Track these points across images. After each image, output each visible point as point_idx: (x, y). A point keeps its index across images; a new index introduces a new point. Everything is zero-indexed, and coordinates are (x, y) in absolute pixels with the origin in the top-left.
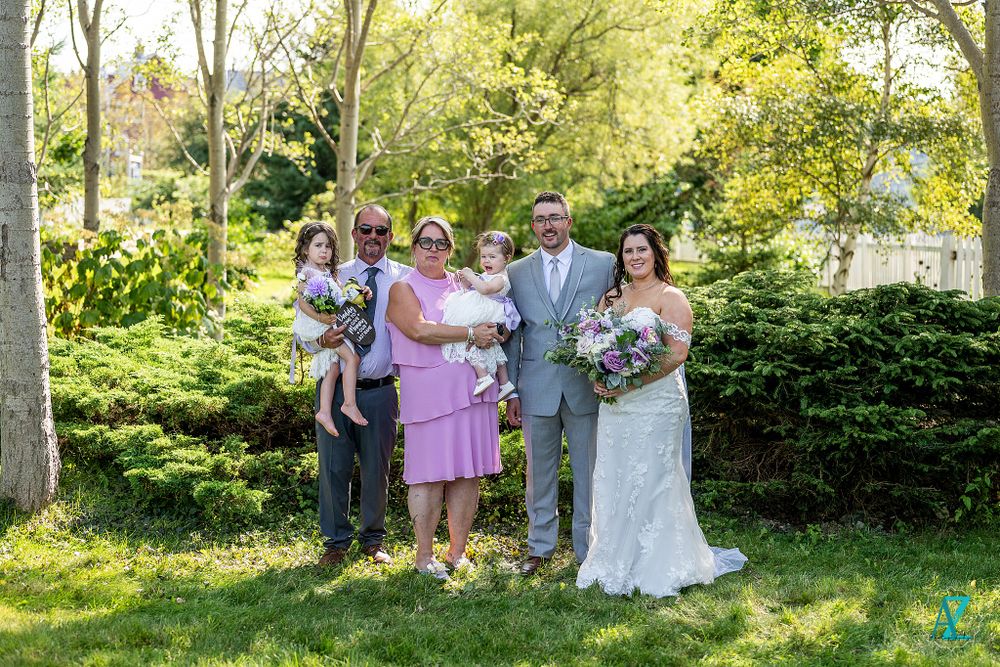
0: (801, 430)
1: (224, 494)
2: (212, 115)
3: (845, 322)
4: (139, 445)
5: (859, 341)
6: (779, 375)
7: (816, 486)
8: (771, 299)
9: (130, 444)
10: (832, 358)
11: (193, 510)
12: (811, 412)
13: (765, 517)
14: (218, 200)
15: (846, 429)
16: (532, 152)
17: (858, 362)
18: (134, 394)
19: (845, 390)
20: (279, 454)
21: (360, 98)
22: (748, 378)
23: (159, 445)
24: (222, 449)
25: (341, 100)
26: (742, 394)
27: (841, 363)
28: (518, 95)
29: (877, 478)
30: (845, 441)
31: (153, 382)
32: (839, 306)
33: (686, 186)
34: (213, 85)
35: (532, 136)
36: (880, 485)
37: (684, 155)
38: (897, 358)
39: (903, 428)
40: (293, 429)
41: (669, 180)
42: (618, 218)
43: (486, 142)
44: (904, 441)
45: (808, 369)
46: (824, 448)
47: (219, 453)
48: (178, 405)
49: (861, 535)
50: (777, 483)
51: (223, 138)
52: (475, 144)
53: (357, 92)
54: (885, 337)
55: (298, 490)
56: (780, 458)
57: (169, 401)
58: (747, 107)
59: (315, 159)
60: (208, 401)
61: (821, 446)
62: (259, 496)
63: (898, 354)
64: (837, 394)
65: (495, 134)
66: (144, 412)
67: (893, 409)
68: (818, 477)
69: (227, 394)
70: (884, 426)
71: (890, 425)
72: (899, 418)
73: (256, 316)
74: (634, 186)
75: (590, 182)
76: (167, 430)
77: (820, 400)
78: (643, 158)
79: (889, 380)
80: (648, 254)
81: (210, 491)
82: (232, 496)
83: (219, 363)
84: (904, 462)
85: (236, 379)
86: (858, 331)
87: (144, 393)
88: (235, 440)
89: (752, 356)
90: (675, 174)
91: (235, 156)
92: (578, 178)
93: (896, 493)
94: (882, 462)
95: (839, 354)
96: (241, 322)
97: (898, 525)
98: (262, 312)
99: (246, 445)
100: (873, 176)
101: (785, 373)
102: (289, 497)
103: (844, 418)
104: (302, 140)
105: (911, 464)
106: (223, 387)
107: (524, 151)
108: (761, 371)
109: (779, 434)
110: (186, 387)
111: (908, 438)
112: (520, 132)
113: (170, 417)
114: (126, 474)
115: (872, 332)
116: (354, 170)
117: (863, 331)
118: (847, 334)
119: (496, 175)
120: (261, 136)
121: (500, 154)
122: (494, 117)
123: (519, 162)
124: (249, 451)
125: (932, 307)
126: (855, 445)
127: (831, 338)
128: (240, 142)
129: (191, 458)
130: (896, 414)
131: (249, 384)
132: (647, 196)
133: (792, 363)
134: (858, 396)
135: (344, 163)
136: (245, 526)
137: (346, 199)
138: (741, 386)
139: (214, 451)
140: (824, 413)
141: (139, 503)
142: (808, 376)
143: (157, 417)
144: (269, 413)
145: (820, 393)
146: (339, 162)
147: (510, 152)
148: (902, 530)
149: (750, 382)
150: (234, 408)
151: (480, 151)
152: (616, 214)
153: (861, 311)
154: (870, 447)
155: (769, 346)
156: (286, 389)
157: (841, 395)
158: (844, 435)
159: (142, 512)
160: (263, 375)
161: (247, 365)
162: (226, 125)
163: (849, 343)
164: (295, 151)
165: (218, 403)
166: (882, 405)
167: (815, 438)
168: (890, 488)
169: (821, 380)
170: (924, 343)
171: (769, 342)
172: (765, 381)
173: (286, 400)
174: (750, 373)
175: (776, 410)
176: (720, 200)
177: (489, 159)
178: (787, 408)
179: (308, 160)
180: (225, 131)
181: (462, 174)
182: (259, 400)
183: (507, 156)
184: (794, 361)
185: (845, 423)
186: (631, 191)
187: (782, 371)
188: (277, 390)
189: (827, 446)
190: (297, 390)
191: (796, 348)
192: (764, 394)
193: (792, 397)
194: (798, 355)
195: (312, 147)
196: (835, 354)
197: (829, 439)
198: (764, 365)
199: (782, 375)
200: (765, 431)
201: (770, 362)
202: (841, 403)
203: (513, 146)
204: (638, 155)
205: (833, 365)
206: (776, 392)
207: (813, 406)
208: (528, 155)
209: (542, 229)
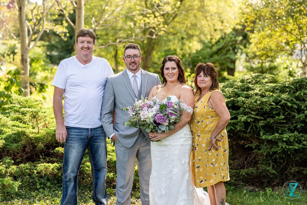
0: (262, 145)
2: (20, 14)
3: (279, 96)
5: (286, 104)
6: (249, 121)
7: (269, 170)
8: (247, 87)
10: (274, 113)
12: (264, 137)
13: (249, 185)
14: (24, 52)
15: (280, 144)
16: (162, 26)
17: (286, 114)
19: (281, 127)
20: (27, 165)
21: (84, 5)
22: (236, 123)
24: (1, 163)
25: (75, 5)
26: (233, 130)
27: (278, 115)
29: (297, 165)
30: (280, 150)
32: (277, 89)
33: (240, 38)
34: (20, 2)
35: (161, 18)
36: (297, 169)
37: (237, 24)
39: (305, 143)
40: (36, 154)
41: (231, 36)
42: (210, 54)
43: (141, 21)
45: (262, 118)
50: (251, 170)
51: (26, 25)
52: (136, 23)
53: (83, 2)
54: (298, 102)
55: (37, 181)
56: (254, 158)
59: (69, 32)
61: (270, 153)
62: (17, 184)
63: (303, 110)
64: (277, 128)
65: (145, 18)
67: (301, 134)
68: (270, 167)
69: (5, 139)
70: (297, 142)
71: (299, 142)
72: (303, 138)
73: (21, 104)
74: (215, 39)
75: (195, 38)
77: (270, 131)
78: (219, 26)
79: (300, 122)
80: (176, 71)
83: (3, 125)
85: (9, 132)
86: (285, 100)
88: (8, 160)
89: (238, 113)
90: (234, 33)
91: (31, 32)
92: (190, 37)
95: (277, 110)
98: (24, 102)
99: (13, 161)
102: (33, 184)
104: (62, 24)
106: (4, 136)
108: (241, 120)
109: (252, 147)
112: (155, 17)
115: (292, 100)
117: (287, 101)
118: (280, 101)
119: (146, 36)
120: (43, 23)
121: (147, 27)
122: (144, 11)
123: (155, 30)
124: (14, 164)
126: (284, 151)
127: (273, 103)
128: (33, 26)
130: (302, 136)
131: (15, 134)
133: (255, 115)
134: (286, 129)
138: (233, 127)
140: (270, 137)
142: (262, 121)
144: (25, 147)
145: (269, 129)
147: (151, 26)
149: (237, 125)
150: (8, 145)
151: (139, 26)
152: (208, 52)
153: (287, 91)
154: (291, 152)
155: (245, 108)
156: (31, 136)
157: (279, 129)
158: (279, 147)
160: (20, 130)
161: (14, 126)
162: (30, 20)
163: (282, 106)
164: (60, 29)
166: (296, 133)
167: (267, 149)
169: (269, 122)
171: (245, 106)
172: (243, 124)
173: (31, 141)
174: (236, 120)
175: (250, 137)
176: (250, 43)
177: (143, 29)
178: (255, 136)
179: (65, 33)
180: (27, 22)
181: (131, 36)
182: (20, 141)
183: (150, 28)
184: (257, 115)
185: (279, 141)
186: (214, 41)
187: (251, 119)
188: (27, 136)
189: (273, 152)
190: (36, 136)
191: (258, 109)
192: (244, 130)
193: (257, 131)
194: (259, 112)
195: (66, 28)
196: (275, 111)
197: (273, 149)
198: (243, 117)
199: (251, 121)
200: (246, 147)
201: (245, 115)
202: (278, 133)
203: (153, 23)
204: (216, 25)
205: (275, 116)
206: (249, 129)
207: (266, 135)
208: (160, 27)
209: (129, 61)
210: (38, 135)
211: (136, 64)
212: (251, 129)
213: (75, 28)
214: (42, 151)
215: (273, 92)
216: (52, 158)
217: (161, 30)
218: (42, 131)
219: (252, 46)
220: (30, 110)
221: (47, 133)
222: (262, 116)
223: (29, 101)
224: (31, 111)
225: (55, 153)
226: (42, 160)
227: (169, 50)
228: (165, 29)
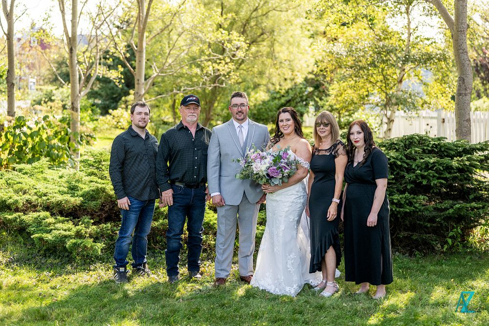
1: (82, 245)
2: (71, 57)
3: (388, 154)
4: (39, 222)
5: (395, 163)
9: (34, 222)
11: (66, 254)
14: (75, 100)
16: (232, 73)
17: (394, 173)
18: (36, 197)
20: (109, 225)
21: (146, 48)
23: (48, 222)
24: (80, 223)
25: (136, 49)
28: (225, 45)
29: (405, 230)
31: (45, 191)
32: (385, 146)
33: (310, 89)
34: (71, 42)
35: (233, 65)
36: (406, 234)
37: (309, 73)
38: (414, 171)
39: (417, 205)
40: (116, 213)
41: (302, 86)
42: (278, 107)
43: (209, 68)
44: (418, 212)
47: (78, 225)
48: (58, 202)
49: (398, 259)
51: (77, 68)
52: (204, 69)
53: (144, 45)
54: (408, 161)
57: (53, 200)
58: (340, 48)
59: (124, 79)
60: (73, 199)
62: (99, 246)
63: (414, 169)
65: (214, 65)
66: (41, 206)
67: (412, 196)
69: (82, 196)
70: (408, 205)
71: (411, 204)
72: (415, 200)
73: (96, 157)
74: (284, 89)
75: (262, 88)
76: (52, 215)
78: (289, 75)
79: (410, 182)
80: (291, 122)
81: (75, 244)
82: (85, 247)
83: (78, 181)
84: (418, 222)
85: (86, 188)
86: (394, 158)
87: (40, 197)
88: (86, 219)
90: (305, 83)
91: (83, 78)
92: (256, 86)
93: (414, 237)
94: (407, 222)
96: (88, 160)
97: (416, 253)
98: (99, 155)
99: (92, 221)
100: (403, 82)
104: (117, 69)
105: (422, 223)
106: (80, 193)
107: (228, 73)
110: (62, 193)
111: (420, 210)
112: (227, 63)
113: (53, 208)
114: (32, 237)
115: (401, 159)
116: (143, 84)
117: (397, 159)
119: (215, 85)
120: (96, 67)
121: (217, 74)
122: (214, 56)
123: (226, 78)
124: (94, 224)
125: (431, 146)
126: (394, 214)
128: (86, 70)
129: (65, 228)
130: (414, 198)
131: (93, 191)
132: (291, 95)
134: (395, 190)
135: (138, 80)
136: (93, 261)
137: (140, 98)
139: (76, 225)
141: (39, 251)
143: (47, 208)
144: (103, 205)
146: (136, 80)
147: (222, 73)
148: (418, 256)
150: (85, 203)
151: (207, 73)
152: (276, 104)
153: (395, 148)
154: (401, 215)
159: (40, 256)
160: (100, 186)
161: (92, 182)
162: (79, 63)
164: (113, 75)
165: (78, 201)
166: (407, 194)
168: (412, 235)
170: (427, 164)
176: (327, 95)
177: (211, 77)
179: (120, 79)
180: (78, 65)
181: (198, 85)
182: (98, 198)
183: (220, 75)
186: (283, 92)
195: (122, 73)
203: (223, 70)
204: (286, 73)
208: (231, 74)
209: (236, 110)
211: (243, 113)
213: (136, 74)
217: (232, 79)
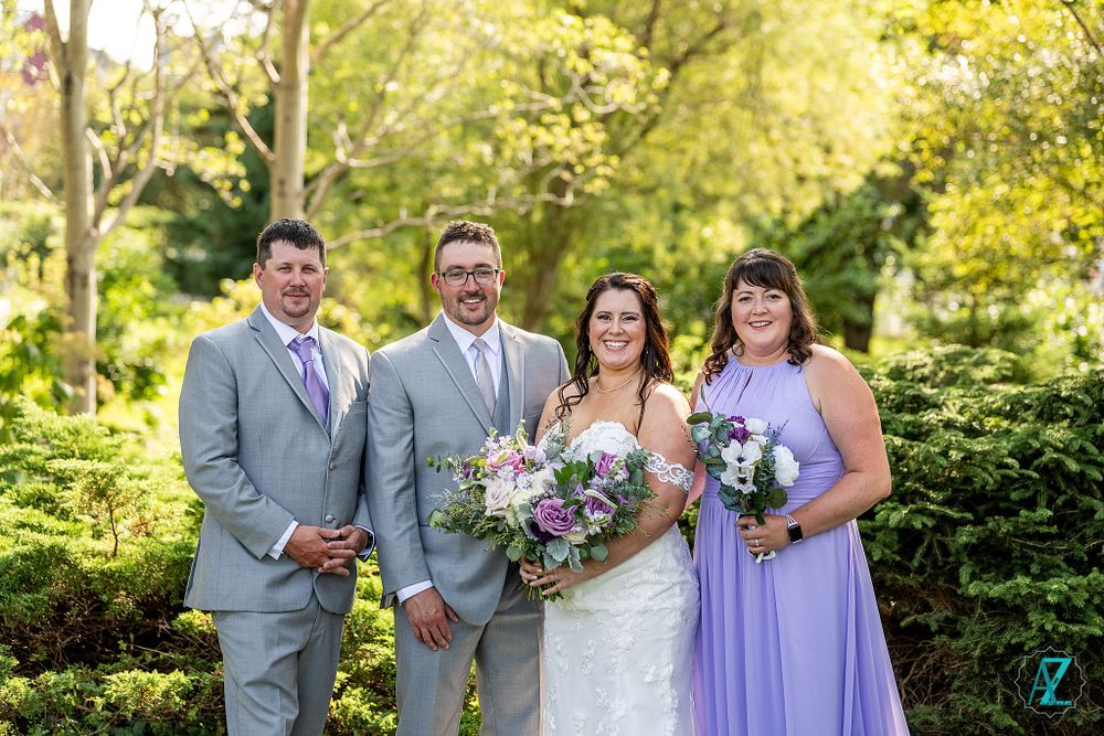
0: (965, 619)
2: (67, 107)
3: (1035, 435)
5: (1059, 464)
6: (918, 525)
7: (989, 715)
8: (914, 397)
10: (1014, 496)
12: (972, 590)
14: (78, 248)
15: (1033, 617)
16: (598, 158)
17: (1059, 502)
19: (1040, 550)
20: (70, 676)
21: (311, 73)
22: (869, 532)
25: (275, 77)
27: (1031, 504)
28: (569, 64)
30: (1032, 638)
32: (1028, 407)
33: (894, 210)
34: (69, 58)
35: (597, 131)
37: (882, 159)
40: (106, 633)
41: (858, 200)
43: (520, 141)
45: (969, 516)
46: (1000, 650)
51: (86, 145)
52: (503, 147)
53: (303, 65)
56: (936, 669)
59: (249, 177)
61: (994, 648)
64: (1024, 557)
65: (534, 130)
68: (994, 701)
70: (1097, 611)
73: (55, 442)
77: (998, 568)
78: (814, 165)
86: (1056, 450)
90: (870, 189)
91: (107, 173)
92: (706, 203)
95: (1026, 487)
98: (65, 434)
99: (14, 661)
101: (930, 523)
103: (1032, 598)
104: (224, 146)
107: (581, 157)
108: (888, 520)
109: (927, 626)
112: (574, 124)
115: (1082, 450)
116: (298, 195)
117: (1065, 451)
118: (1039, 453)
120: (153, 141)
121: (544, 161)
122: (531, 101)
123: (574, 174)
124: (18, 671)
126: (1049, 644)
127: (1009, 461)
128: (114, 150)
131: (25, 557)
133: (939, 504)
134: (1059, 560)
135: (282, 183)
140: (996, 590)
142: (969, 528)
144: (62, 607)
145: (995, 557)
146: (275, 181)
147: (558, 157)
149: (872, 538)
151: (514, 158)
153: (1066, 416)
155: (905, 477)
156: (87, 564)
157: (1032, 560)
158: (1031, 628)
160: (47, 541)
161: (23, 525)
162: (101, 129)
163: (1043, 470)
164: (215, 165)
166: (1095, 574)
167: (986, 633)
169: (993, 533)
171: (906, 470)
172: (896, 538)
173: (88, 584)
174: (869, 523)
175: (923, 586)
176: (930, 232)
177: (526, 171)
178: (940, 583)
179: (235, 180)
180: (90, 133)
181: (483, 197)
182: (43, 583)
183: (554, 165)
184: (948, 503)
185: (1031, 606)
186: (794, 221)
187: (925, 519)
188: (74, 567)
189: (1006, 648)
190: (106, 566)
191: (953, 480)
192: (898, 558)
193: (946, 563)
194: (955, 491)
195: (239, 158)
196: (1018, 488)
197: (1007, 635)
198: (894, 509)
199: (923, 524)
200: (903, 624)
201: (905, 504)
202: (1027, 573)
203: (567, 148)
204: (804, 159)
205: (1017, 508)
206: (918, 556)
207: (980, 579)
208: (591, 162)
209: (458, 289)
210: (113, 565)
211: (484, 298)
212: (925, 556)
213: (273, 162)
214: (127, 625)
215: (1011, 416)
216: (166, 651)
217: (596, 176)
218: (131, 546)
219: (938, 240)
220: (87, 466)
221: (151, 558)
222: (967, 507)
223: (85, 433)
224: (90, 472)
225: (175, 633)
226: (127, 659)
227: (625, 251)
228: (608, 171)
